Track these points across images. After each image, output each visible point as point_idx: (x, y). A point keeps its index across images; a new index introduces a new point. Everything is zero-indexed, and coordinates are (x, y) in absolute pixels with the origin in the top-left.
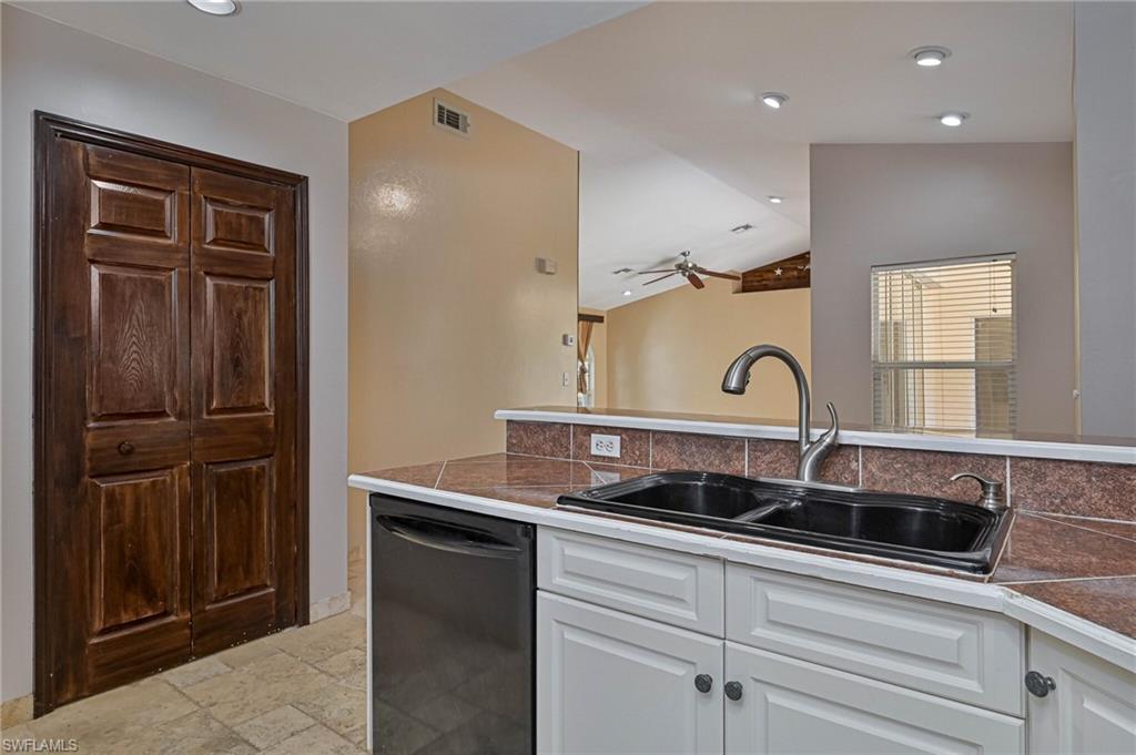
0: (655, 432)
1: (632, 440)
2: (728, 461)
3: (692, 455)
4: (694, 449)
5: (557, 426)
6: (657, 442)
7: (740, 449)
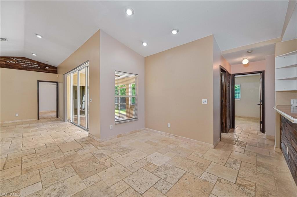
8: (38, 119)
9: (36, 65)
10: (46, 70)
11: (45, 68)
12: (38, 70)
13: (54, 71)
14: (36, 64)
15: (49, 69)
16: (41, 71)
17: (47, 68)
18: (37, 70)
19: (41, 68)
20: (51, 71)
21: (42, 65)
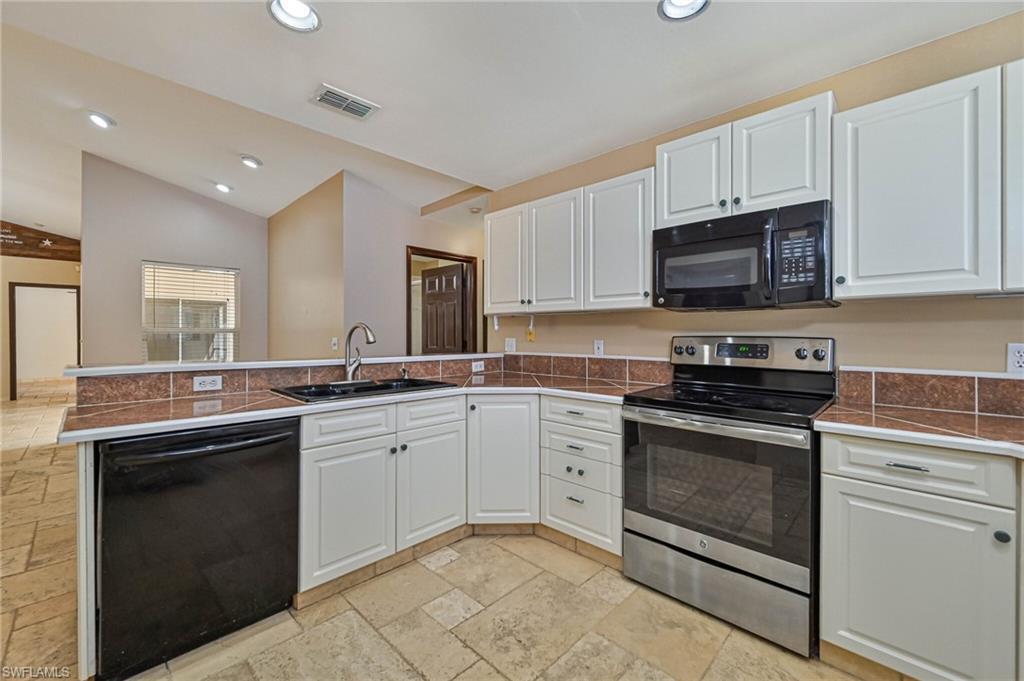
0: (250, 370)
1: (231, 377)
2: (299, 379)
3: (277, 380)
4: (278, 376)
5: (155, 376)
6: (251, 376)
7: (306, 372)
8: (13, 397)
9: (10, 237)
10: (45, 249)
11: (41, 245)
12: (15, 251)
13: (71, 252)
14: (8, 234)
15: (56, 247)
16: (25, 253)
17: (47, 243)
18: (12, 251)
19: (25, 244)
20: (60, 254)
21: (31, 235)
